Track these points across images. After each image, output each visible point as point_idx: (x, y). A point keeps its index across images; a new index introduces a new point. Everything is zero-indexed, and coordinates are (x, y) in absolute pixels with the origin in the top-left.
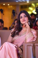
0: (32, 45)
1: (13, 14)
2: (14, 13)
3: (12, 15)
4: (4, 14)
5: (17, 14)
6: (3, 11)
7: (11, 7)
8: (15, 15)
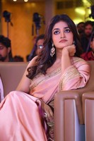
0: (76, 97)
1: (34, 23)
2: (37, 20)
3: (33, 27)
4: (12, 24)
5: (44, 22)
6: (11, 15)
7: (33, 5)
8: (41, 25)
